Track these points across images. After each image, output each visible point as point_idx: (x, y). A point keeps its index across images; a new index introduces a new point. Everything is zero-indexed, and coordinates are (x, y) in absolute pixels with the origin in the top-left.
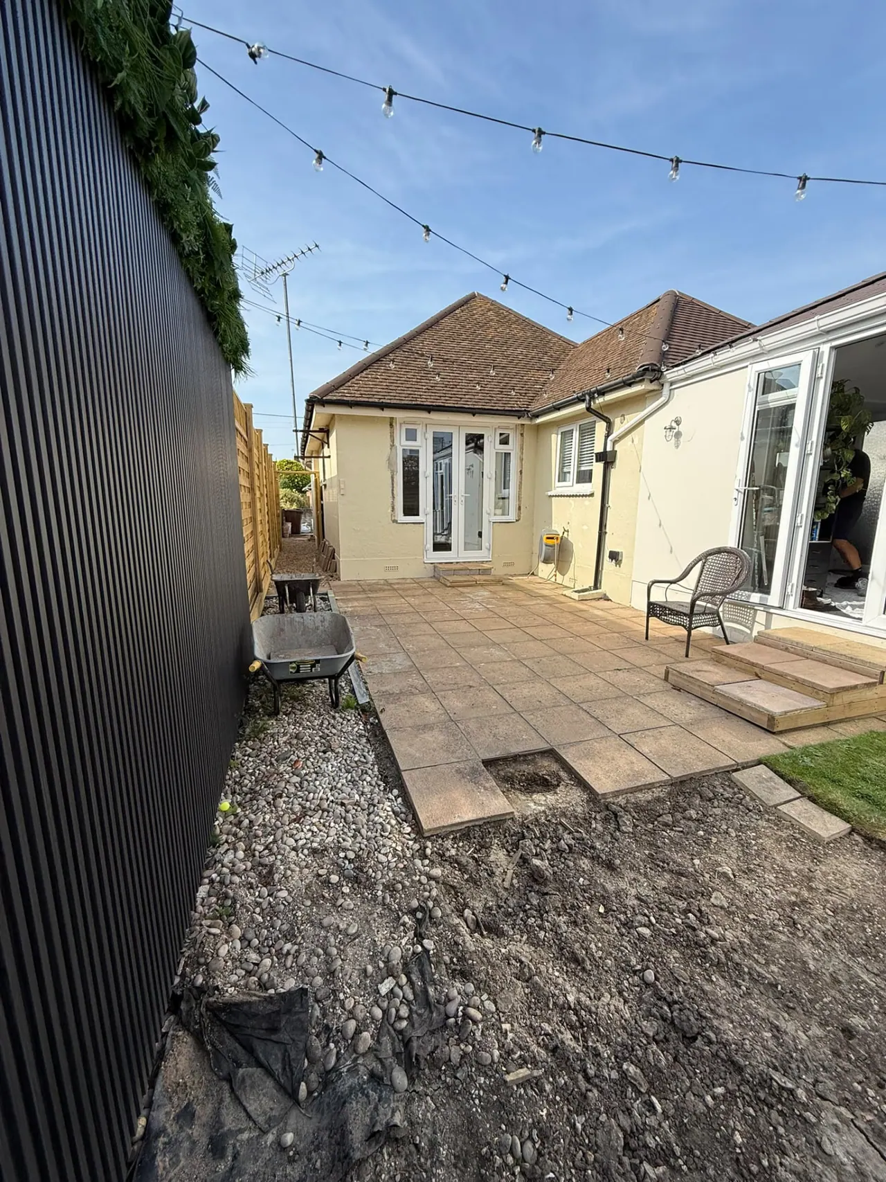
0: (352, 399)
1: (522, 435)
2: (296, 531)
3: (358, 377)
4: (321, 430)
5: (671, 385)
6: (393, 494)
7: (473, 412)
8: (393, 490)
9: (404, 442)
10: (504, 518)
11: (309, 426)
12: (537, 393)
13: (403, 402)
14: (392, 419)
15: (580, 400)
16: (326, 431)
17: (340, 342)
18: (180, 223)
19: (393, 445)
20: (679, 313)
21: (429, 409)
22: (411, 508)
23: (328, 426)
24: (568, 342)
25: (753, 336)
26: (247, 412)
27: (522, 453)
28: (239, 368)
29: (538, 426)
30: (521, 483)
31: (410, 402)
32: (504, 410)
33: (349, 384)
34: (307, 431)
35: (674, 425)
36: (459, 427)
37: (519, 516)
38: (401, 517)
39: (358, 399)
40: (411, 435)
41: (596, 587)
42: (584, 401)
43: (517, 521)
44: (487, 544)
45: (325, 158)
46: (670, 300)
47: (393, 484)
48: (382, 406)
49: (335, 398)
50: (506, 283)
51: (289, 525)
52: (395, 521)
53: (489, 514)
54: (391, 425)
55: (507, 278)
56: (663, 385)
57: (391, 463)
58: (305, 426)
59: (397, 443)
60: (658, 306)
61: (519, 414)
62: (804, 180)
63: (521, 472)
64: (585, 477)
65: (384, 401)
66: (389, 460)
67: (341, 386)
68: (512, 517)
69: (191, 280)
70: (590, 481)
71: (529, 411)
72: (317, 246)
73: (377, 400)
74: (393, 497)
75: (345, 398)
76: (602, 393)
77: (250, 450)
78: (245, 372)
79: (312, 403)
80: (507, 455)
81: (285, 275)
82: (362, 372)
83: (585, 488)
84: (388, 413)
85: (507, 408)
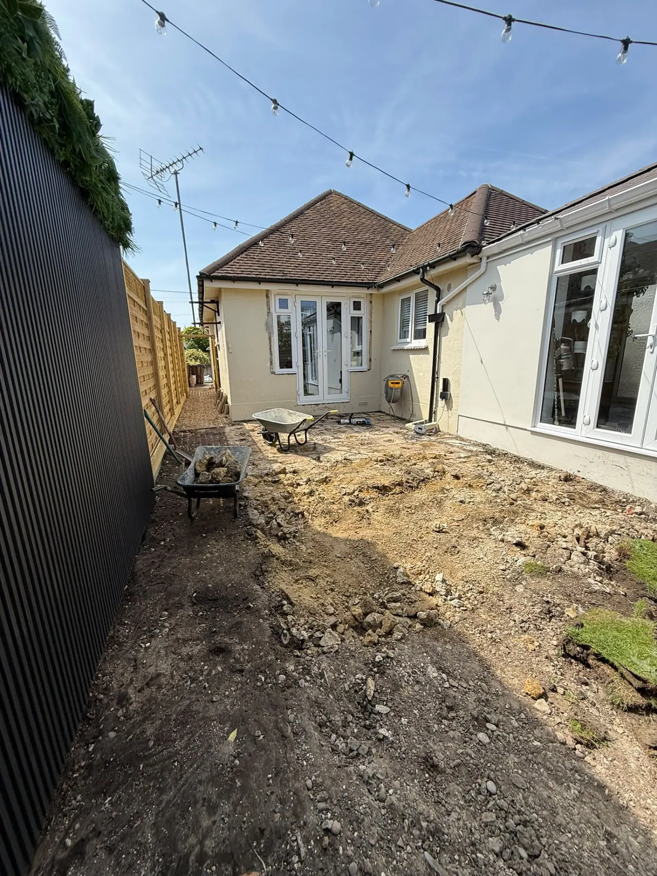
0: (234, 275)
1: (371, 302)
2: (200, 382)
3: (239, 258)
4: (212, 302)
5: (488, 259)
6: (271, 351)
7: (332, 284)
8: (270, 348)
9: (278, 310)
10: (359, 368)
11: (203, 299)
12: (382, 268)
13: (276, 277)
14: (267, 291)
15: (416, 272)
16: (216, 302)
17: (215, 224)
18: (16, 79)
19: (269, 313)
20: (491, 203)
21: (297, 282)
22: (286, 363)
23: (217, 298)
24: (405, 229)
25: (555, 216)
26: (144, 286)
27: (371, 317)
28: (126, 245)
29: (384, 295)
30: (371, 340)
31: (281, 277)
32: (356, 282)
33: (232, 263)
34: (202, 303)
35: (490, 291)
36: (322, 297)
37: (370, 366)
38: (277, 369)
39: (239, 275)
40: (284, 304)
41: (430, 420)
42: (418, 273)
43: (369, 370)
44: (346, 389)
45: (168, 21)
46: (485, 191)
47: (270, 343)
48: (259, 281)
49: (220, 274)
50: (351, 159)
51: (194, 377)
52: (273, 373)
53: (347, 365)
54: (267, 296)
55: (352, 155)
56: (481, 259)
57: (268, 327)
58: (199, 298)
59: (272, 310)
60: (475, 197)
61: (368, 285)
62: (626, 43)
63: (371, 331)
64: (421, 334)
65: (260, 276)
66: (266, 324)
67: (225, 265)
68: (365, 367)
69: (52, 152)
70: (424, 337)
71: (376, 283)
72: (201, 149)
73: (254, 276)
74: (271, 354)
75: (229, 275)
76: (433, 266)
77: (150, 318)
78: (132, 249)
79: (202, 278)
80: (359, 319)
81: (176, 173)
82: (242, 253)
83: (421, 343)
84: (264, 287)
85: (358, 281)
